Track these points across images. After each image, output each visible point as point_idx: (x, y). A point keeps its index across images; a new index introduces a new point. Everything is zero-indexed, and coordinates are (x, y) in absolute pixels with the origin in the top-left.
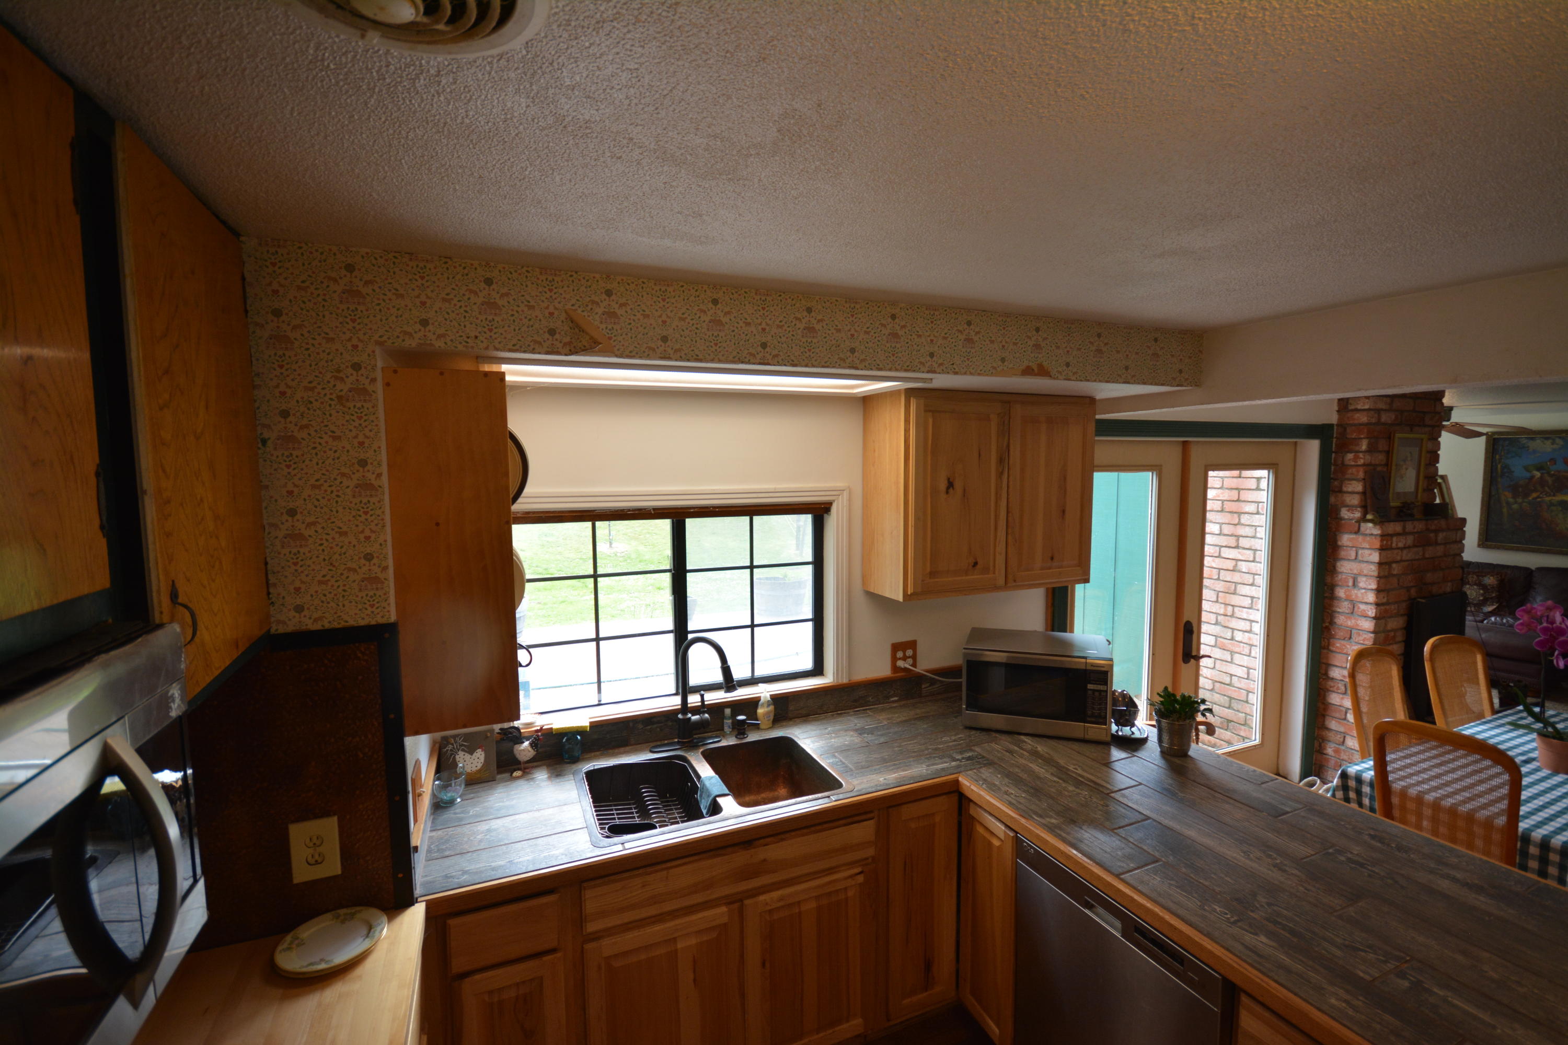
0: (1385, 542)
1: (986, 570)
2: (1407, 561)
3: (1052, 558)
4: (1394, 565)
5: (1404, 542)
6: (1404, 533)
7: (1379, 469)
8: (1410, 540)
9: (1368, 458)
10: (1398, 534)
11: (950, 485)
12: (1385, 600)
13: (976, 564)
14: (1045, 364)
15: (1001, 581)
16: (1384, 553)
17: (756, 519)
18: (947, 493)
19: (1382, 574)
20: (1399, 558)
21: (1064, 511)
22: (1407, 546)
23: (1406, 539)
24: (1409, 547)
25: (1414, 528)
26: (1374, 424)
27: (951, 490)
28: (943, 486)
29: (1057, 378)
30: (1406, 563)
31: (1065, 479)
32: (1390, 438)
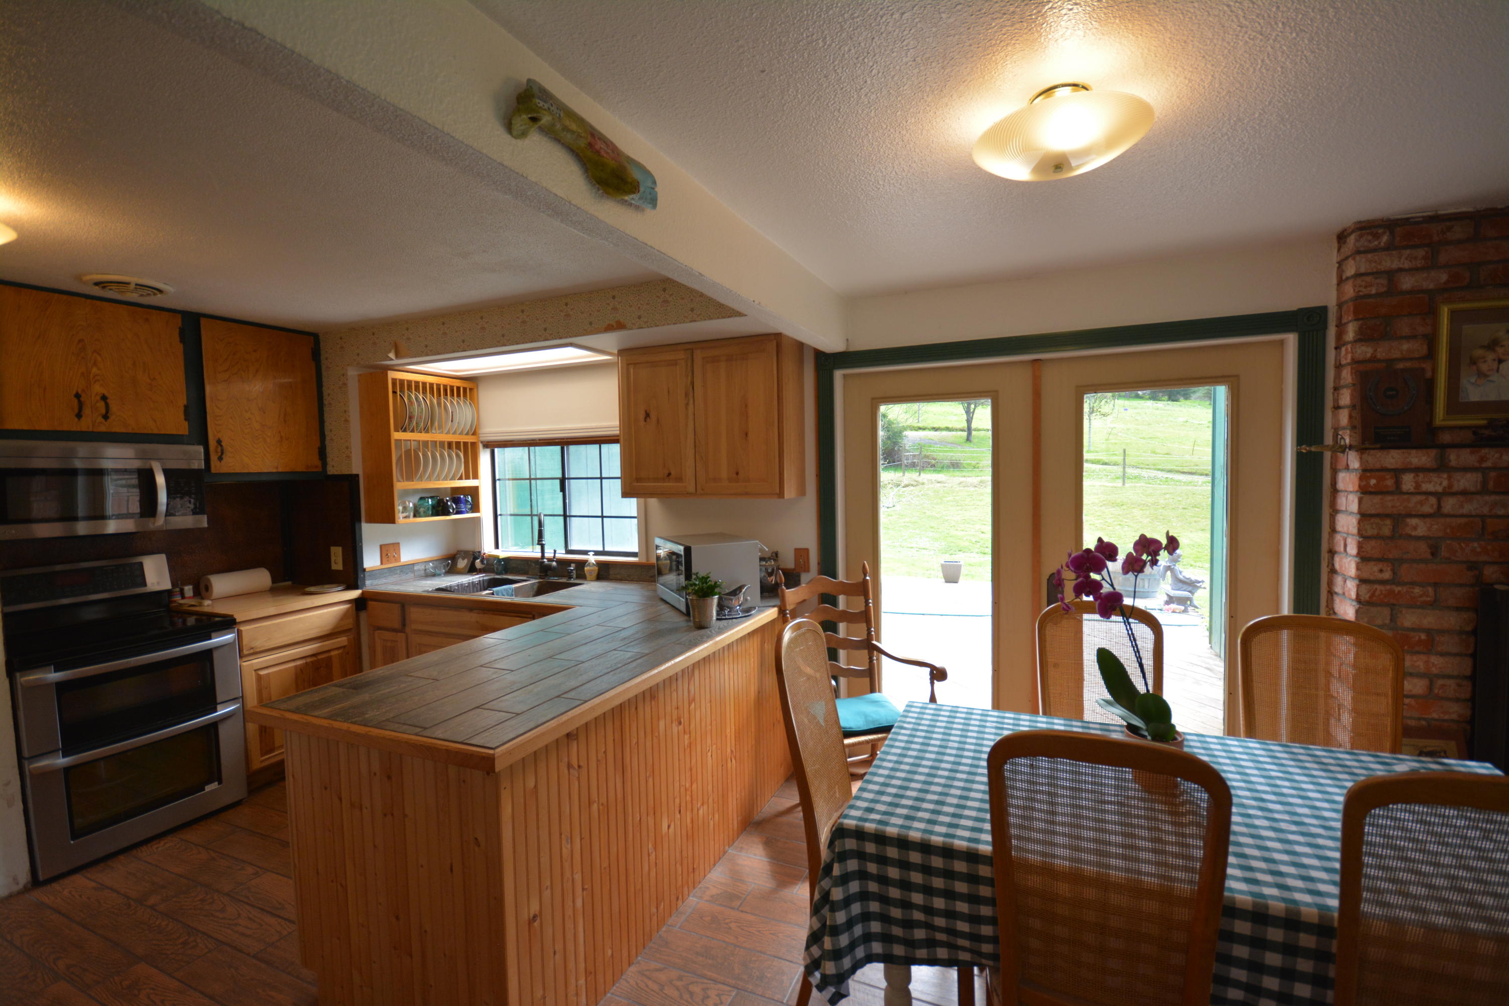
0: (1373, 482)
1: (679, 479)
2: (1462, 516)
3: (737, 474)
4: (1414, 521)
5: (1445, 483)
6: (1442, 467)
7: (1401, 366)
8: (1466, 481)
9: (1365, 351)
10: (1417, 470)
11: (647, 415)
12: (1387, 575)
13: (669, 474)
14: (622, 320)
15: (691, 489)
16: (1377, 499)
17: (603, 446)
18: (645, 421)
19: (1370, 532)
20: (1427, 509)
21: (746, 434)
22: (1456, 488)
23: (1449, 478)
24: (1464, 493)
25: (1482, 459)
26: (1378, 295)
27: (648, 419)
28: (642, 416)
29: (632, 329)
30: (1462, 521)
31: (746, 406)
32: (1432, 313)
